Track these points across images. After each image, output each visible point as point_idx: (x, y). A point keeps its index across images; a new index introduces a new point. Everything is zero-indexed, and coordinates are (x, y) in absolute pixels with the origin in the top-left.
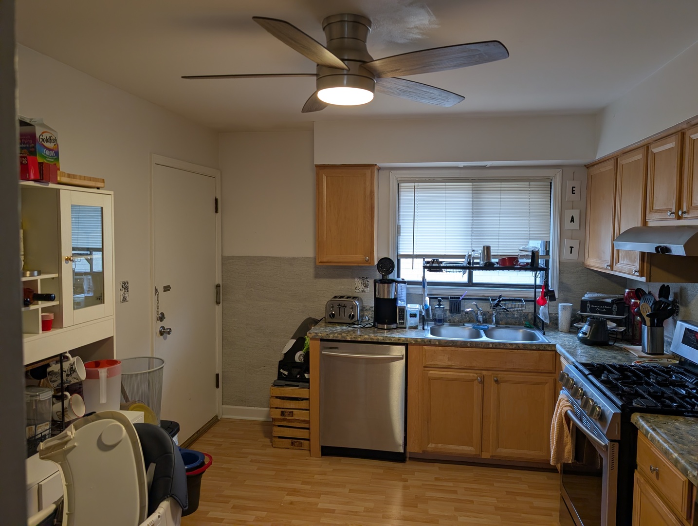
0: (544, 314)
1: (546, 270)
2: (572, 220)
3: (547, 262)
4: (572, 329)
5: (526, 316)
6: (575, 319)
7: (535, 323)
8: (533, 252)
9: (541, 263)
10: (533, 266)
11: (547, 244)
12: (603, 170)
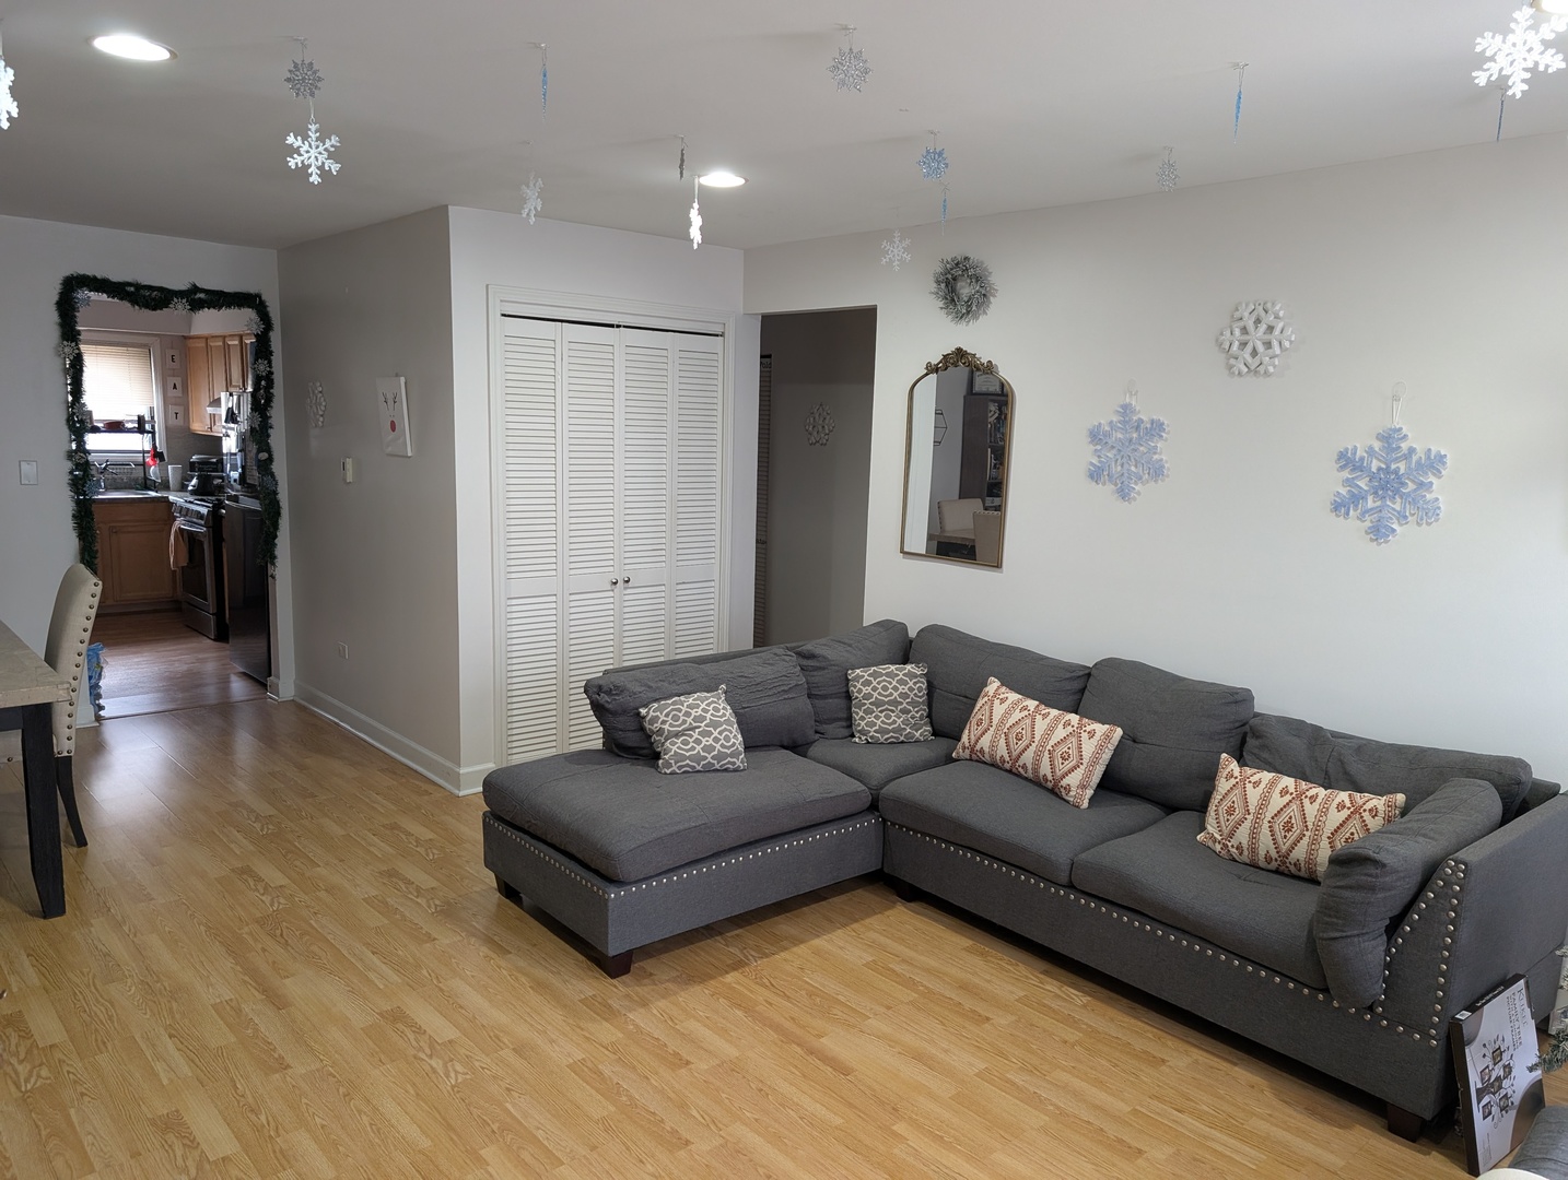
0: (155, 473)
1: (153, 433)
2: (175, 387)
3: (153, 427)
4: (183, 488)
5: (136, 480)
6: (185, 479)
7: (147, 484)
8: (139, 417)
9: (148, 427)
10: (141, 429)
11: (152, 409)
12: (197, 345)
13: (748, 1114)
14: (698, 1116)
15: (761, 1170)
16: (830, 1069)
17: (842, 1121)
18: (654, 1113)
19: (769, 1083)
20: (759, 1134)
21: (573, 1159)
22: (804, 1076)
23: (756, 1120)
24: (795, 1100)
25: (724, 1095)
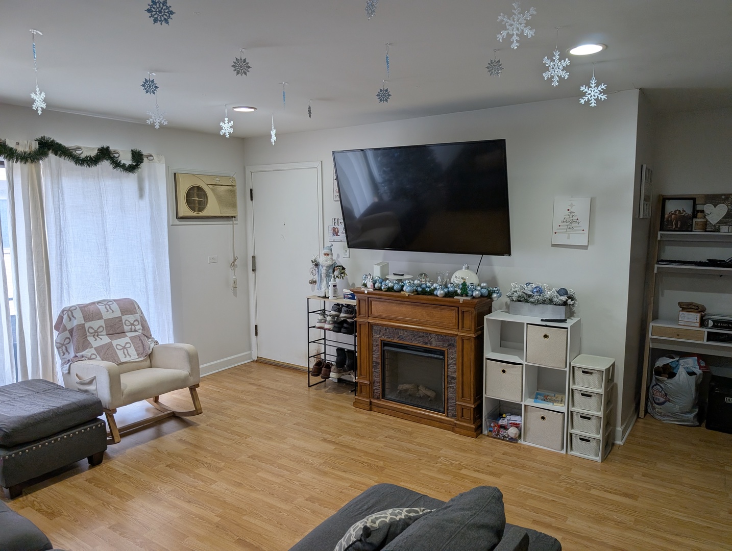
13: (285, 514)
14: (306, 509)
15: (276, 496)
16: (247, 541)
17: (243, 518)
18: (325, 507)
19: (278, 528)
20: (278, 507)
21: (347, 488)
22: (260, 535)
23: (281, 512)
24: (264, 523)
25: (297, 519)
